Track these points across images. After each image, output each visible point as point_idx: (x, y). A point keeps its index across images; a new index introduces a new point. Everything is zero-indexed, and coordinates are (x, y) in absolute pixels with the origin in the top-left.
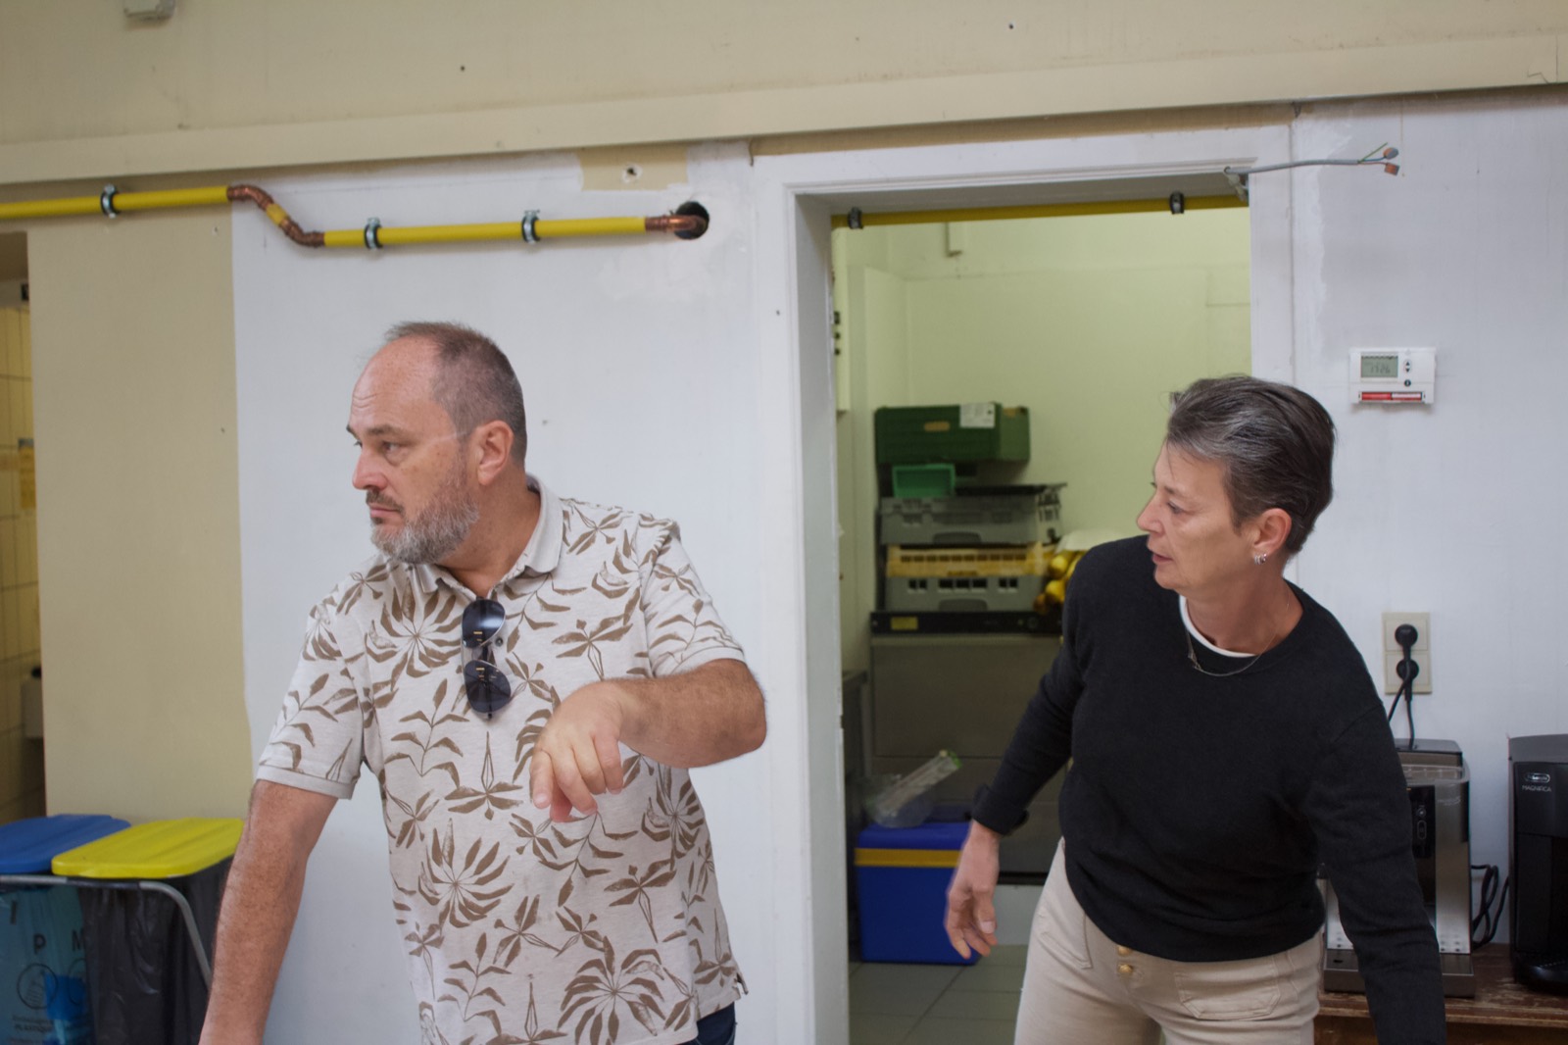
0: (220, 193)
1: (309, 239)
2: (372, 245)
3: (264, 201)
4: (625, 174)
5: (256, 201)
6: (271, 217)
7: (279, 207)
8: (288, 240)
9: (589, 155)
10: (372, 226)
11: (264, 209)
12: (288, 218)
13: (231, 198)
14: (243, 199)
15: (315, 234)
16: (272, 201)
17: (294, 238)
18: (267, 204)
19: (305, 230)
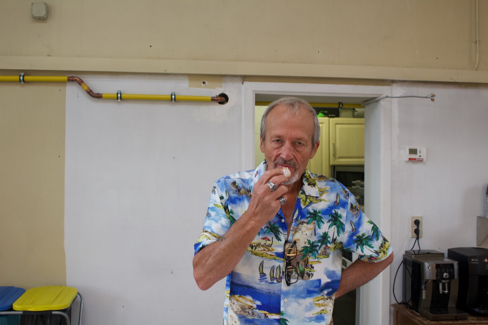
0: (65, 78)
1: (96, 95)
2: (119, 99)
4: (202, 83)
5: (77, 82)
6: (83, 88)
7: (86, 85)
8: (88, 95)
10: (119, 93)
11: (80, 85)
12: (89, 89)
13: (69, 80)
14: (72, 81)
15: (98, 94)
16: (83, 82)
17: (91, 95)
18: (82, 83)
19: (95, 93)
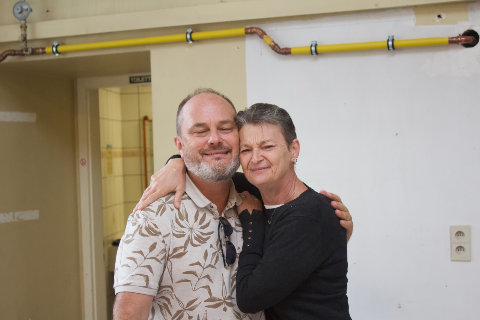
0: (241, 31)
1: (283, 51)
2: (314, 53)
3: (262, 35)
4: (436, 17)
5: (258, 34)
6: (265, 41)
7: (269, 37)
8: (273, 52)
9: (418, 9)
10: (314, 45)
11: (262, 38)
12: (273, 42)
13: (247, 33)
14: (252, 33)
15: (286, 49)
16: (265, 34)
17: (276, 51)
18: (263, 36)
19: (281, 47)
